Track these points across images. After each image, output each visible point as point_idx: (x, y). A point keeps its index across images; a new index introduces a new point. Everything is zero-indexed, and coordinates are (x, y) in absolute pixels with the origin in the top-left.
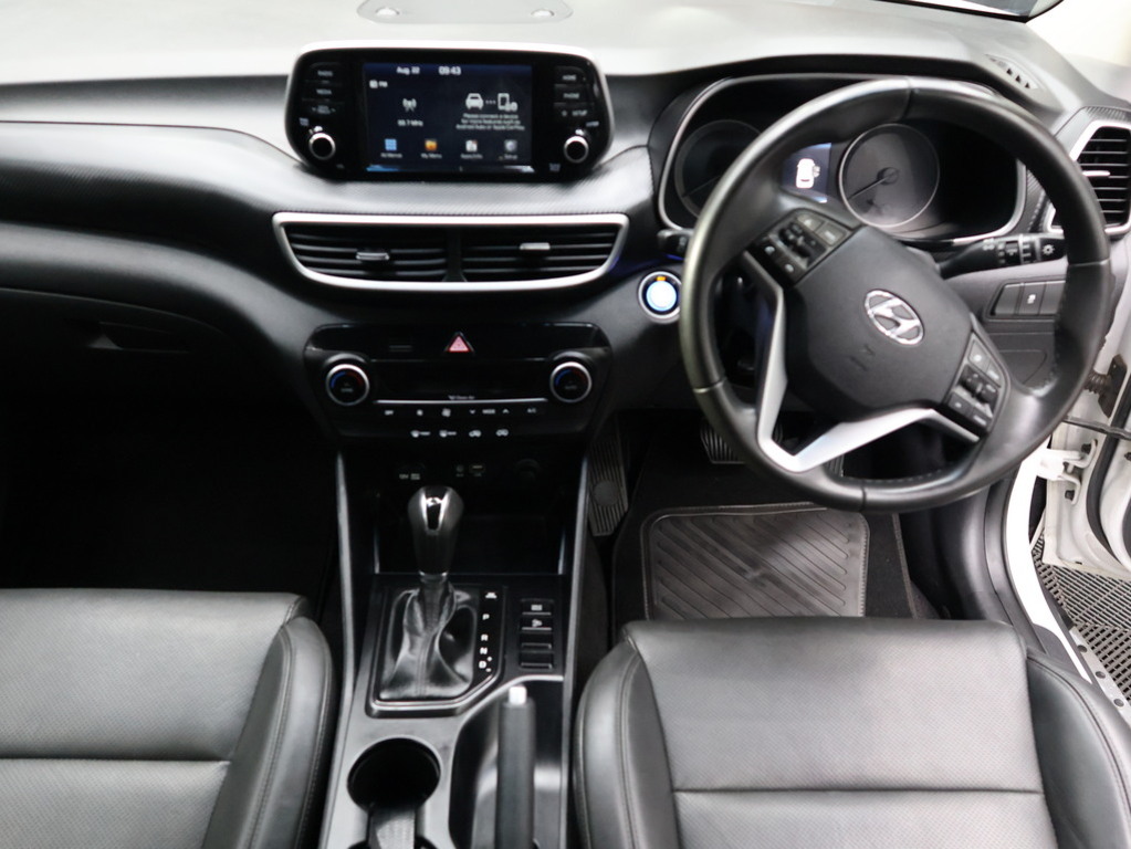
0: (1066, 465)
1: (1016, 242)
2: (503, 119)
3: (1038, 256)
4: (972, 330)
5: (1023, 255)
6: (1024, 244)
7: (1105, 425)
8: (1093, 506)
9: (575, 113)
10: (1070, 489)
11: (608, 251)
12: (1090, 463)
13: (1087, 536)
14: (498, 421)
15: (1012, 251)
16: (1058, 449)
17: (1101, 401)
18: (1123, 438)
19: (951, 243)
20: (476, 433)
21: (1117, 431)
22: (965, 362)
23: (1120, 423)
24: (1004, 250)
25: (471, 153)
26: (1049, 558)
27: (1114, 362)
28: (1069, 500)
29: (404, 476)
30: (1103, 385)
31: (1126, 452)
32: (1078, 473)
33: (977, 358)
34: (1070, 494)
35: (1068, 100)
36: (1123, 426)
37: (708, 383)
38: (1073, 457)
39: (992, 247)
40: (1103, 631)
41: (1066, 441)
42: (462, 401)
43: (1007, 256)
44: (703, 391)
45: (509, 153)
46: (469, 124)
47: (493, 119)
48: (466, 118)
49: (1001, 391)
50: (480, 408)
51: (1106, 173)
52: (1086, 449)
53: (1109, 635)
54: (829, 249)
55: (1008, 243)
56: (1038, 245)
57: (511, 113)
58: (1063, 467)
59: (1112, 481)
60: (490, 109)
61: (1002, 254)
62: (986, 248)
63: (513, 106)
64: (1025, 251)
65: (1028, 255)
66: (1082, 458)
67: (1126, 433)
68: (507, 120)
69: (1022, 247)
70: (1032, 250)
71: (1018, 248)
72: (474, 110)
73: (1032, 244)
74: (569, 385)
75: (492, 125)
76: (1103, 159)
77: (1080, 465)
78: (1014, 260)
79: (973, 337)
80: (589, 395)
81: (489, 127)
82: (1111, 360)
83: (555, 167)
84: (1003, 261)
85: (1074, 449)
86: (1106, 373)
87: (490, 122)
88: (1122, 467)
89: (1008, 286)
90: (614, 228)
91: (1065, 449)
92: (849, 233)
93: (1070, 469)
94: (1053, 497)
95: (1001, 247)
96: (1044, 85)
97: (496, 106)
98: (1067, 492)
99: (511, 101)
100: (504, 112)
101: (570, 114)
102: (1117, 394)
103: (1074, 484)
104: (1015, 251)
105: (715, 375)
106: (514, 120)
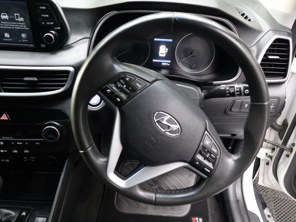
0: (267, 154)
1: (234, 87)
2: (18, 25)
3: (242, 94)
4: (206, 129)
5: (236, 93)
6: (237, 88)
7: (279, 144)
8: (275, 170)
9: (48, 23)
10: (268, 162)
11: (66, 81)
12: (275, 154)
13: (273, 178)
14: (23, 147)
15: (232, 91)
16: (264, 148)
17: (279, 134)
18: (285, 150)
19: (213, 83)
20: (16, 151)
21: (284, 147)
22: (202, 144)
23: (285, 144)
24: (228, 90)
25: (7, 38)
26: (260, 183)
27: (284, 121)
28: (267, 166)
29: (3, 160)
30: (280, 129)
31: (286, 154)
32: (271, 157)
33: (207, 142)
34: (268, 164)
35: (265, 26)
36: (286, 145)
37: (83, 148)
38: (269, 151)
39: (224, 88)
40: (280, 199)
41: (267, 146)
42: (8, 139)
43: (229, 93)
44: (82, 152)
45: (24, 39)
46: (4, 26)
47: (14, 24)
48: (2, 24)
49: (218, 157)
50: (16, 142)
51: (278, 57)
52: (273, 149)
53: (282, 200)
54: (138, 91)
55: (230, 87)
56: (242, 89)
57: (21, 22)
58: (265, 155)
59: (281, 163)
60: (12, 20)
61: (228, 92)
62: (221, 89)
63: (22, 19)
64: (237, 91)
65: (239, 93)
66: (272, 152)
67: (286, 148)
68: (20, 25)
69: (236, 90)
70: (240, 91)
71: (235, 90)
72: (5, 20)
73: (240, 89)
74: (50, 135)
75: (14, 27)
76: (278, 51)
77: (271, 154)
78: (233, 95)
79: (206, 132)
80: (58, 140)
81: (13, 28)
82: (283, 120)
83: (43, 46)
84: (228, 95)
85: (269, 148)
86: (281, 125)
87: (13, 25)
88: (284, 159)
89: (236, 100)
90: (68, 72)
91: (267, 148)
92: (148, 84)
93: (268, 155)
94: (262, 164)
95: (227, 89)
96: (257, 20)
97: (14, 18)
98: (267, 163)
99: (21, 17)
100: (18, 22)
101: (45, 23)
102: (285, 133)
103: (269, 161)
104: (233, 91)
105: (87, 145)
106: (23, 25)
